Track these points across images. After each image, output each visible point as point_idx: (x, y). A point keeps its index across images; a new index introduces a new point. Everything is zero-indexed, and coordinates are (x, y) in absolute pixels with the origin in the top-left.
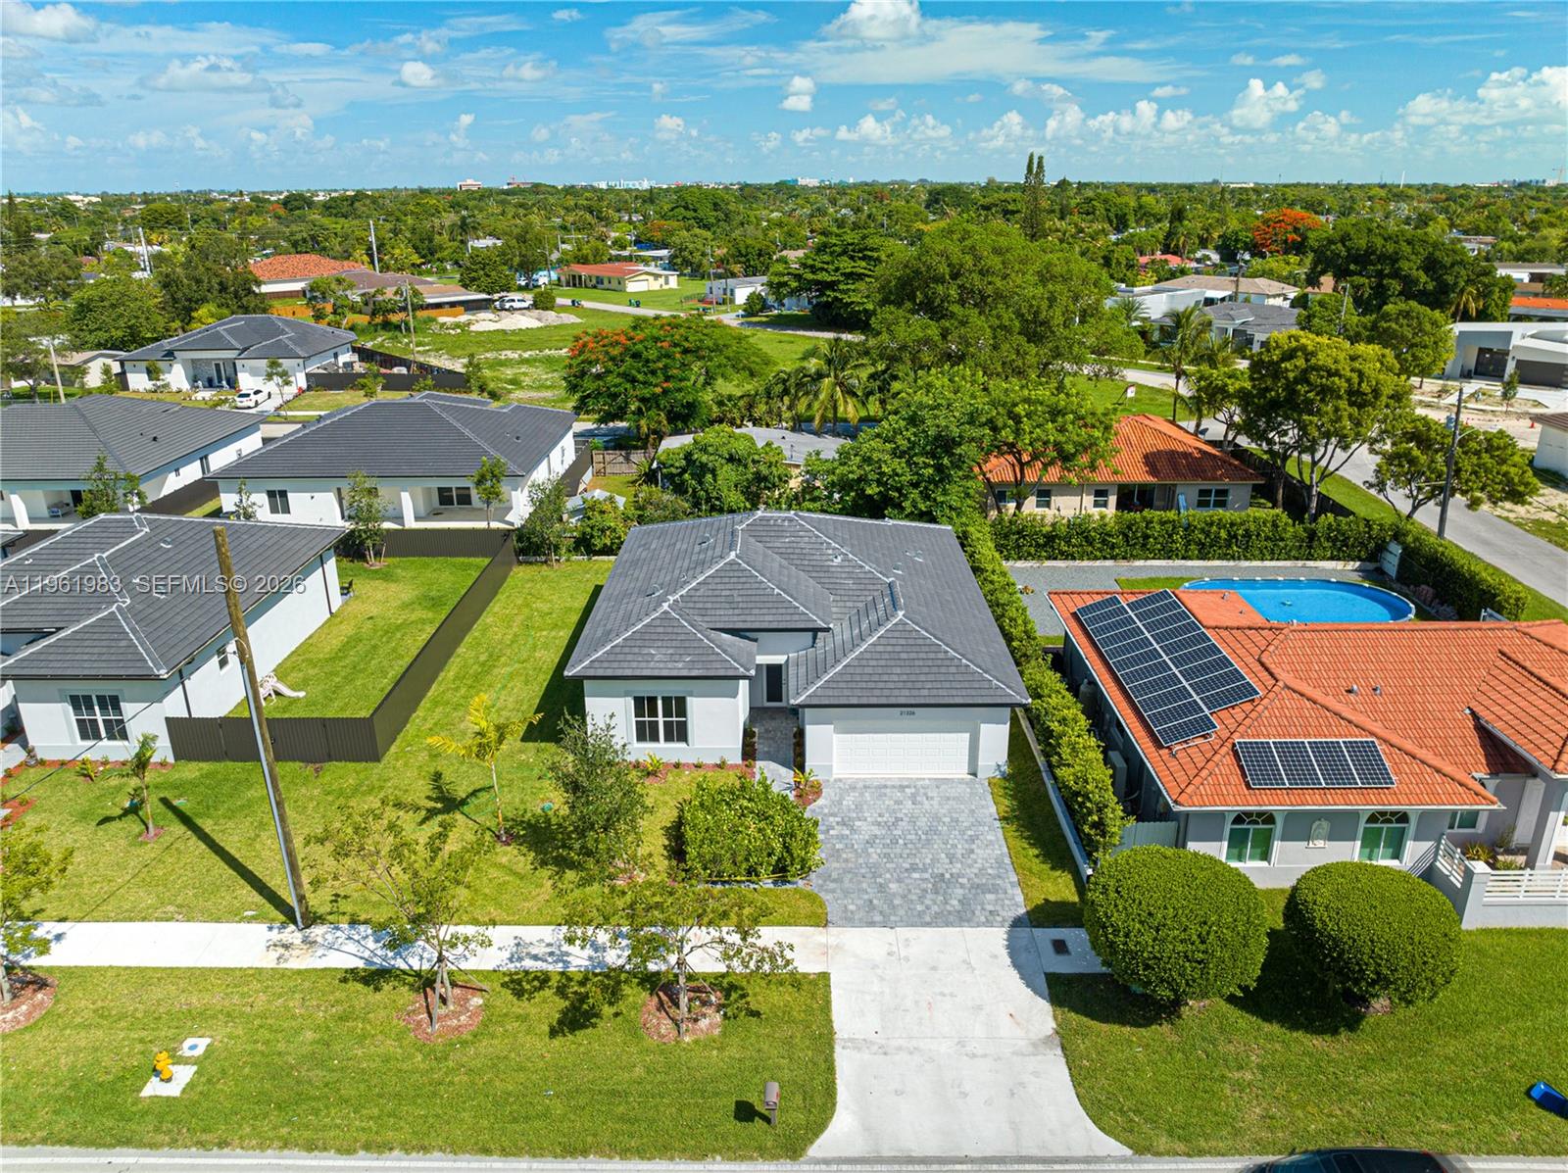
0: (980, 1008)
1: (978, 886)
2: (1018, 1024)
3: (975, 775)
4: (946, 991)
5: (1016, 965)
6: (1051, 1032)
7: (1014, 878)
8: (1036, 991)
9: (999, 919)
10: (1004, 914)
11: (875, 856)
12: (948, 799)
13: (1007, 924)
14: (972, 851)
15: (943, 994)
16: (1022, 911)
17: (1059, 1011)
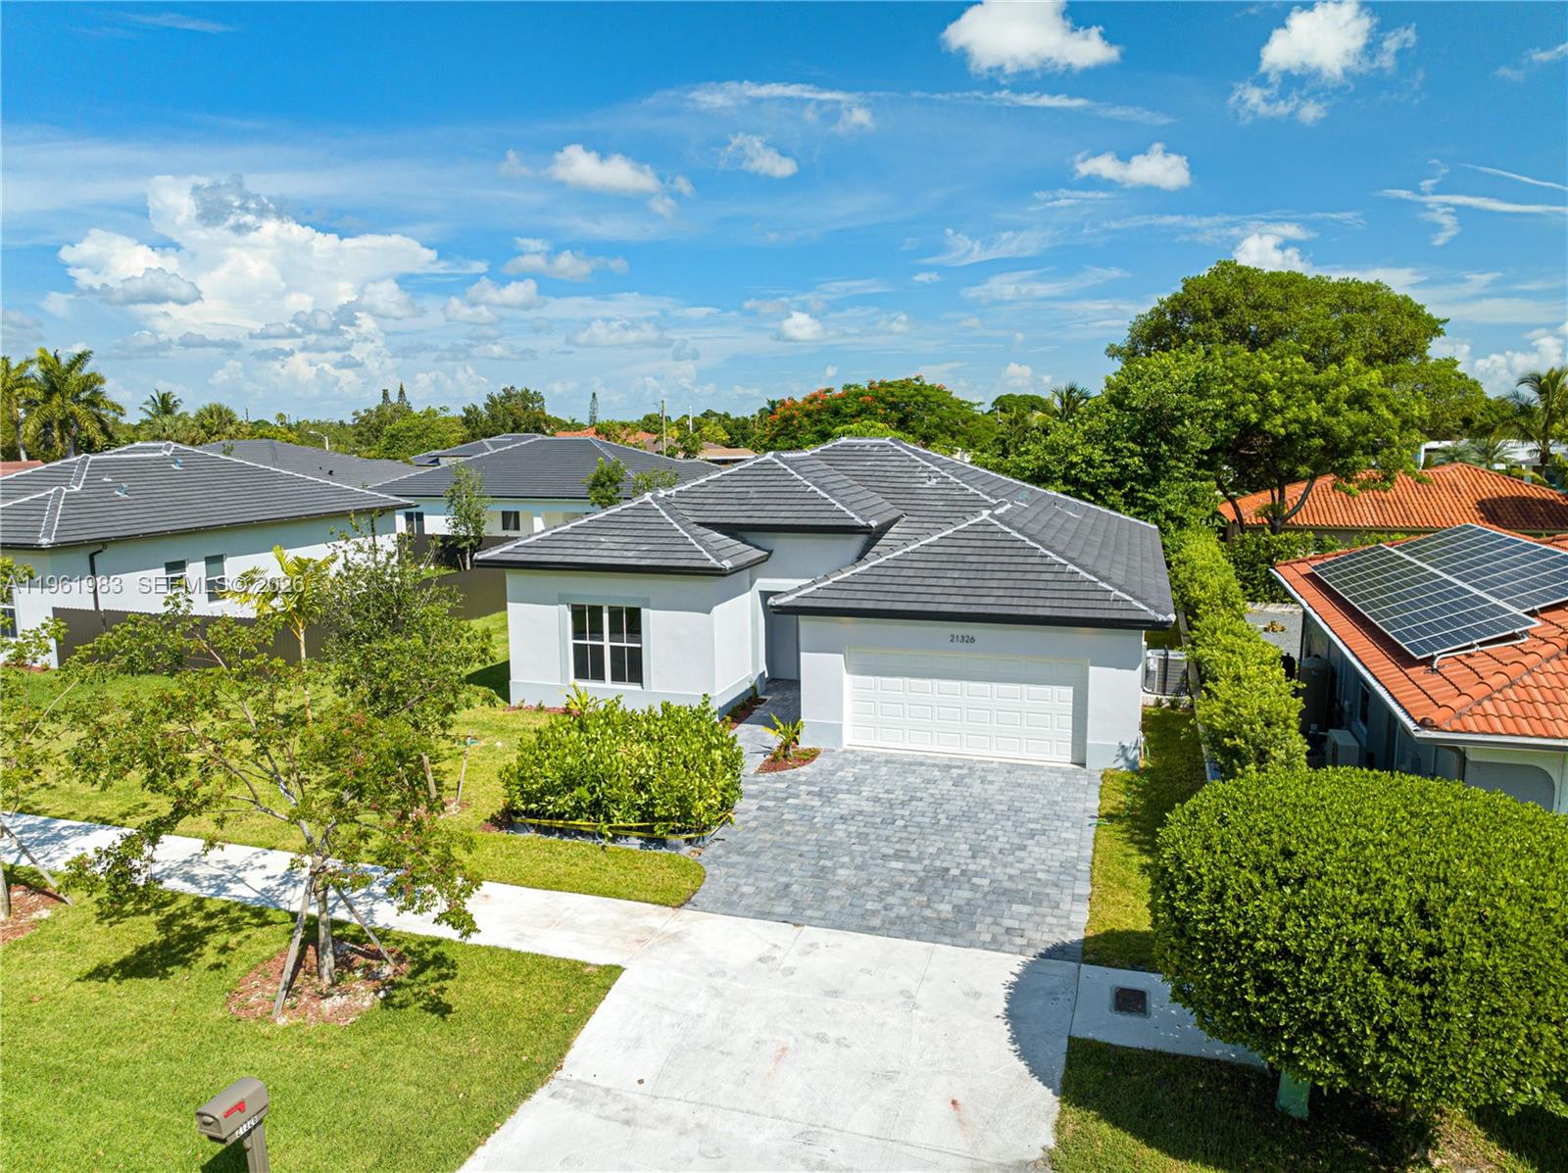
0: (889, 1076)
1: (1006, 892)
2: (962, 1123)
3: (1083, 765)
4: (833, 1034)
5: (1013, 1015)
6: (1038, 1154)
7: (1084, 889)
8: (1036, 1070)
9: (1019, 941)
10: (1037, 936)
11: (841, 834)
12: (1020, 785)
13: (1032, 952)
14: (1023, 848)
15: (822, 1038)
16: (1074, 936)
17: (1074, 1114)
